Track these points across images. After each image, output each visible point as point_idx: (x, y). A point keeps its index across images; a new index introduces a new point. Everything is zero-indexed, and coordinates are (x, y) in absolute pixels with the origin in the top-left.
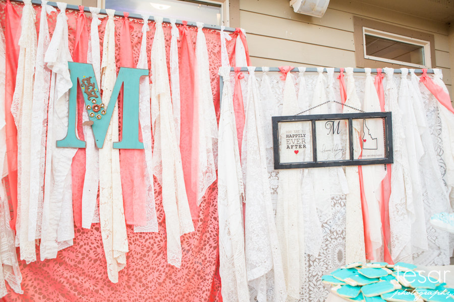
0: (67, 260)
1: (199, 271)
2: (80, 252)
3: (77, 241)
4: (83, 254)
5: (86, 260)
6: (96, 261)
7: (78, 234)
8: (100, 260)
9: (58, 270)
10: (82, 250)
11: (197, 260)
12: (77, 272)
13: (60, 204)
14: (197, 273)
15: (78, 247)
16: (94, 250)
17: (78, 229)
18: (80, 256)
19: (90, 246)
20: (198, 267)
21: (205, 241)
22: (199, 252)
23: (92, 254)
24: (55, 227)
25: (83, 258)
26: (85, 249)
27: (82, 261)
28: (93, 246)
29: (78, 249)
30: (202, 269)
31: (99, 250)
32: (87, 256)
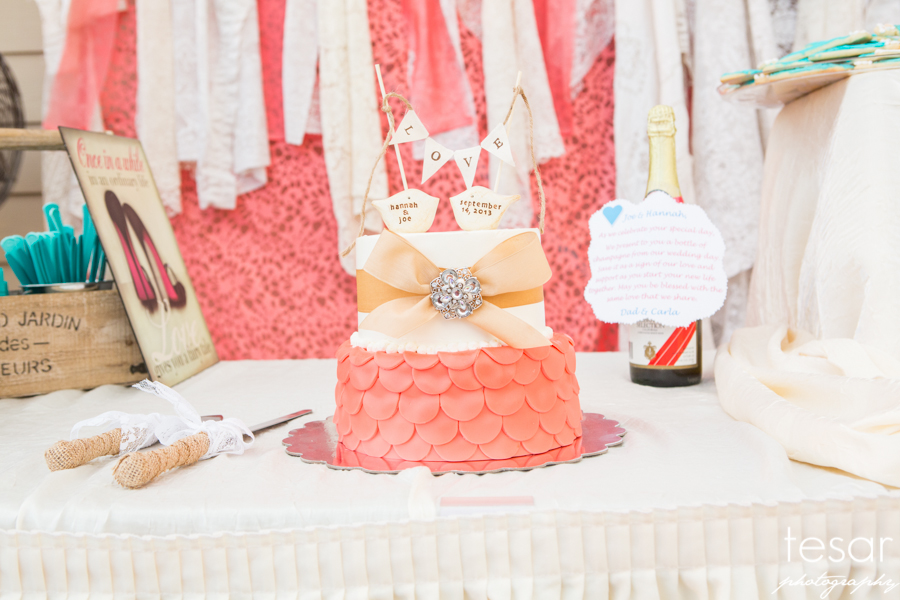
0: (255, 219)
1: (570, 273)
2: (282, 203)
3: (276, 176)
4: (289, 208)
5: (297, 223)
6: (317, 226)
7: (278, 160)
8: (327, 223)
9: (239, 242)
10: (287, 198)
11: (564, 243)
12: (278, 250)
13: (233, 88)
14: (566, 278)
15: (277, 191)
16: (312, 199)
17: (277, 146)
18: (284, 213)
19: (304, 190)
20: (566, 261)
21: (586, 196)
22: (570, 222)
23: (308, 210)
24: (228, 140)
25: (290, 218)
26: (293, 196)
27: (287, 225)
28: (309, 190)
29: (280, 197)
30: (578, 267)
31: (322, 200)
32: (298, 212)
